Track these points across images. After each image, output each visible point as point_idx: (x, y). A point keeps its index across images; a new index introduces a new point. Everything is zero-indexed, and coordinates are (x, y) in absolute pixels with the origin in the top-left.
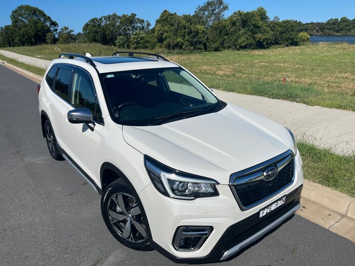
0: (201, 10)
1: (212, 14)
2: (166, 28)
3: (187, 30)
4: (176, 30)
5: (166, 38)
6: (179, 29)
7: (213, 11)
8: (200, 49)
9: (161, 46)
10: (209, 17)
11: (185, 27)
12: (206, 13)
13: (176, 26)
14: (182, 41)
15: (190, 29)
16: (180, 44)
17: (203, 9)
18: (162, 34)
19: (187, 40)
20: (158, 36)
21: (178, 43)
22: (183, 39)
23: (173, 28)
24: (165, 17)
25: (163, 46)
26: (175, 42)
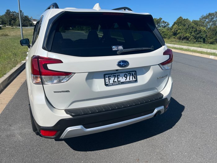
0: (204, 18)
1: (211, 21)
2: (180, 27)
3: (194, 29)
4: (187, 29)
5: (179, 33)
6: (189, 28)
7: (212, 19)
8: (200, 41)
9: (174, 38)
10: (208, 23)
11: (193, 28)
12: (207, 20)
13: (187, 26)
14: (189, 35)
15: (196, 29)
16: (187, 37)
17: (206, 18)
18: (177, 31)
19: (193, 36)
20: (174, 32)
21: (187, 36)
22: (190, 35)
23: (185, 28)
24: (180, 21)
25: (176, 37)
26: (185, 36)
